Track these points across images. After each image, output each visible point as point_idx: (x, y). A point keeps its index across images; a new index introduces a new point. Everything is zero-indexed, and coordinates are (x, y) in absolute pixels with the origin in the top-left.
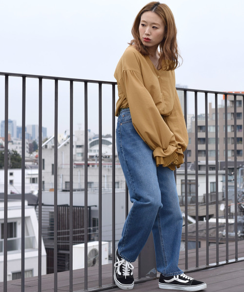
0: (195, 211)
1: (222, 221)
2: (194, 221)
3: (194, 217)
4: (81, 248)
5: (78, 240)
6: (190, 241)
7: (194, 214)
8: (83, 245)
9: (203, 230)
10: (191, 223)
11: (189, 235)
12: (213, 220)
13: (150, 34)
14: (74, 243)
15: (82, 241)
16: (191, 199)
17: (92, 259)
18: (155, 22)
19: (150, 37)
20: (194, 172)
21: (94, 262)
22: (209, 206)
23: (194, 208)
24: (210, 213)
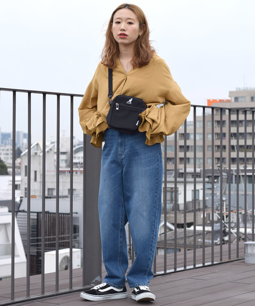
0: (174, 219)
1: (199, 228)
2: (173, 227)
3: (173, 224)
4: (53, 254)
5: (51, 247)
6: (170, 249)
7: (174, 222)
8: (54, 252)
9: (182, 238)
10: (171, 230)
11: (168, 242)
12: (192, 228)
13: (125, 29)
14: (46, 249)
15: (54, 248)
16: (173, 207)
17: (64, 266)
18: (130, 17)
19: (126, 33)
20: (173, 179)
21: (66, 269)
22: (187, 214)
23: (173, 215)
24: (188, 221)
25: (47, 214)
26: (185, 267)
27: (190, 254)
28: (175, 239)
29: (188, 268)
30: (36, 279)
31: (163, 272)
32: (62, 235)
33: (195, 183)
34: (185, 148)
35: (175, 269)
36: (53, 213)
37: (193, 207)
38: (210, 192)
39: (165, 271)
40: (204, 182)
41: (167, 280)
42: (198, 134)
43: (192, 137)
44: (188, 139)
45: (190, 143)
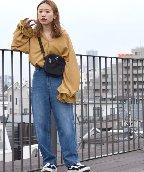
0: (100, 126)
1: (115, 131)
2: (99, 131)
3: (100, 129)
4: (28, 148)
5: (26, 143)
6: (98, 143)
7: (100, 128)
8: (29, 146)
9: (105, 137)
10: (98, 132)
11: (97, 140)
12: (111, 131)
13: (45, 16)
14: (24, 145)
15: (28, 144)
16: (99, 118)
17: (34, 155)
18: (48, 9)
20: (99, 102)
21: (36, 156)
22: (108, 123)
23: (99, 124)
24: (108, 127)
25: (24, 124)
26: (107, 154)
27: (110, 146)
28: (101, 138)
29: (109, 154)
30: (18, 162)
31: (94, 157)
32: (33, 136)
33: (112, 104)
34: (106, 83)
35: (101, 155)
36: (27, 123)
37: (112, 118)
38: (122, 109)
39: (95, 156)
40: (118, 104)
41: (97, 162)
42: (114, 75)
43: (110, 76)
44: (108, 78)
45: (109, 80)
